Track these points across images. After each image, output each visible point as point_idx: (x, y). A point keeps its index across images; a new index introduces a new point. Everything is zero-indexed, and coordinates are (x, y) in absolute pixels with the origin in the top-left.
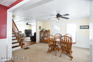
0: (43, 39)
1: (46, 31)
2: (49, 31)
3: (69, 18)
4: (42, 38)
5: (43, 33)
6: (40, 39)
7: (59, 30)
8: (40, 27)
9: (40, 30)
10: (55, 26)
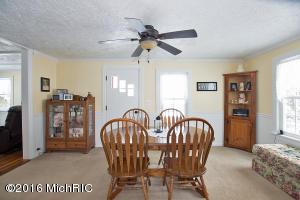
0: (61, 135)
1: (76, 98)
2: (90, 98)
3: (180, 52)
4: (58, 130)
5: (60, 108)
6: (47, 139)
7: (131, 93)
8: (45, 82)
9: (45, 96)
10: (116, 78)
